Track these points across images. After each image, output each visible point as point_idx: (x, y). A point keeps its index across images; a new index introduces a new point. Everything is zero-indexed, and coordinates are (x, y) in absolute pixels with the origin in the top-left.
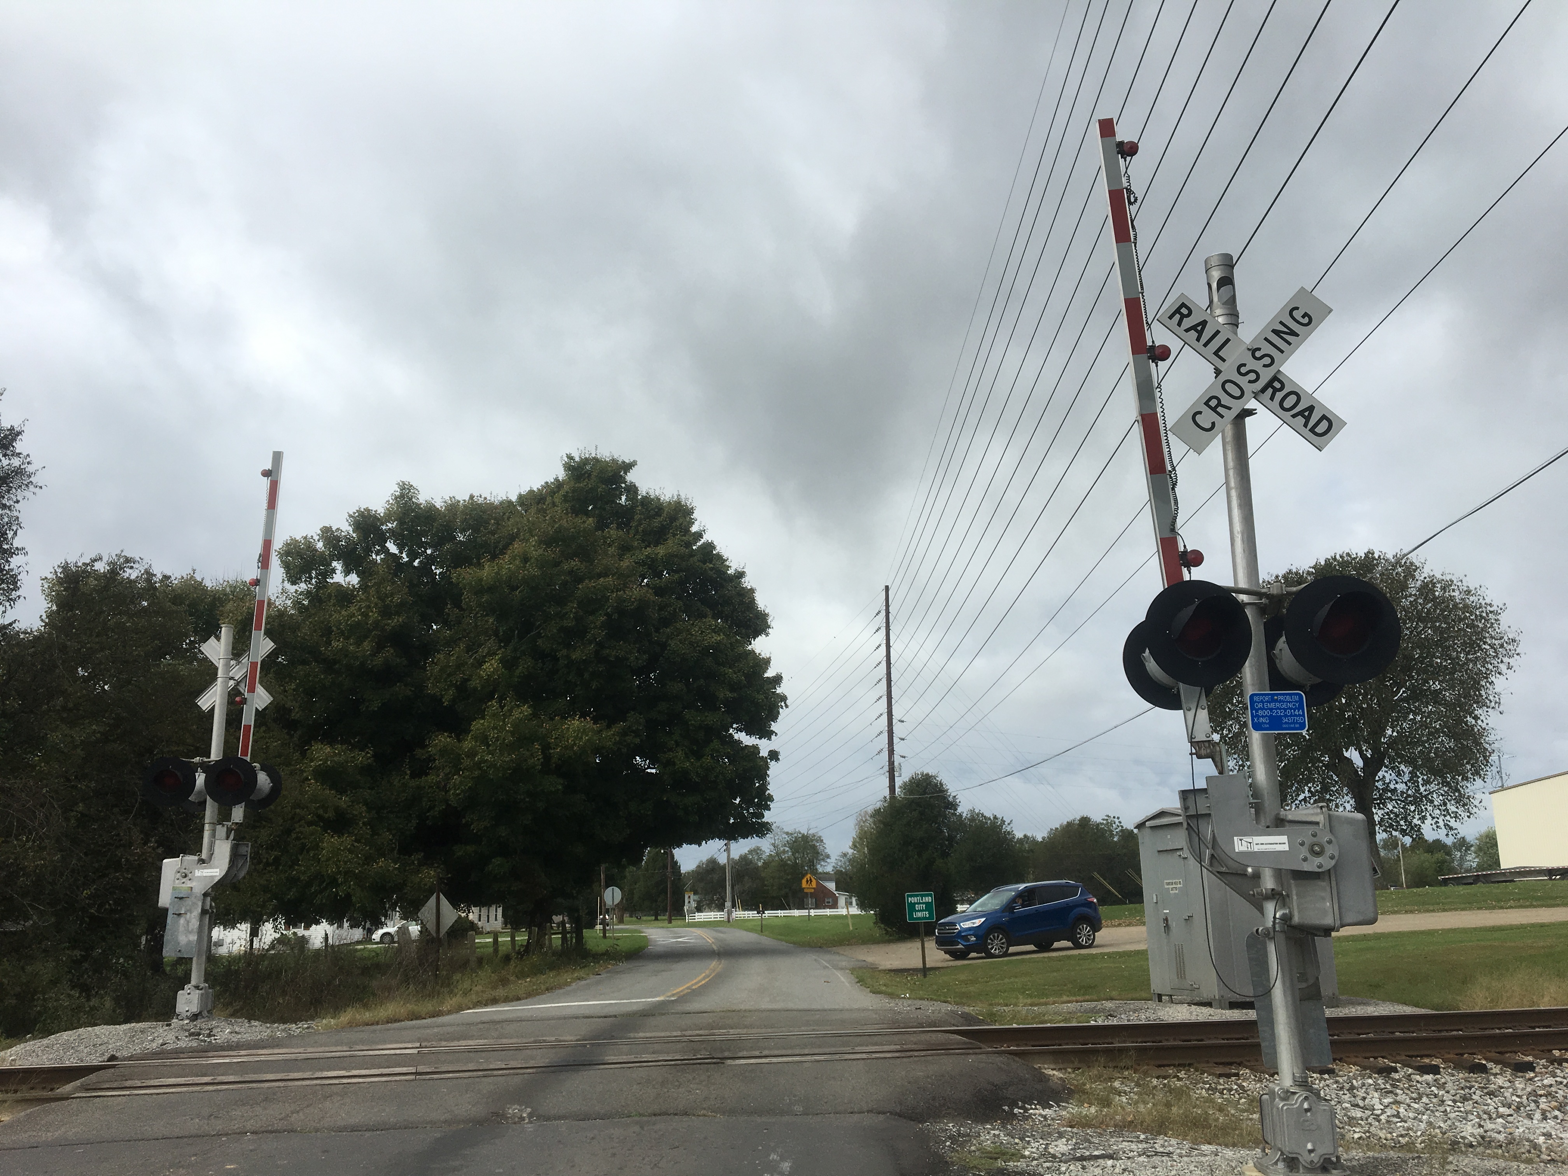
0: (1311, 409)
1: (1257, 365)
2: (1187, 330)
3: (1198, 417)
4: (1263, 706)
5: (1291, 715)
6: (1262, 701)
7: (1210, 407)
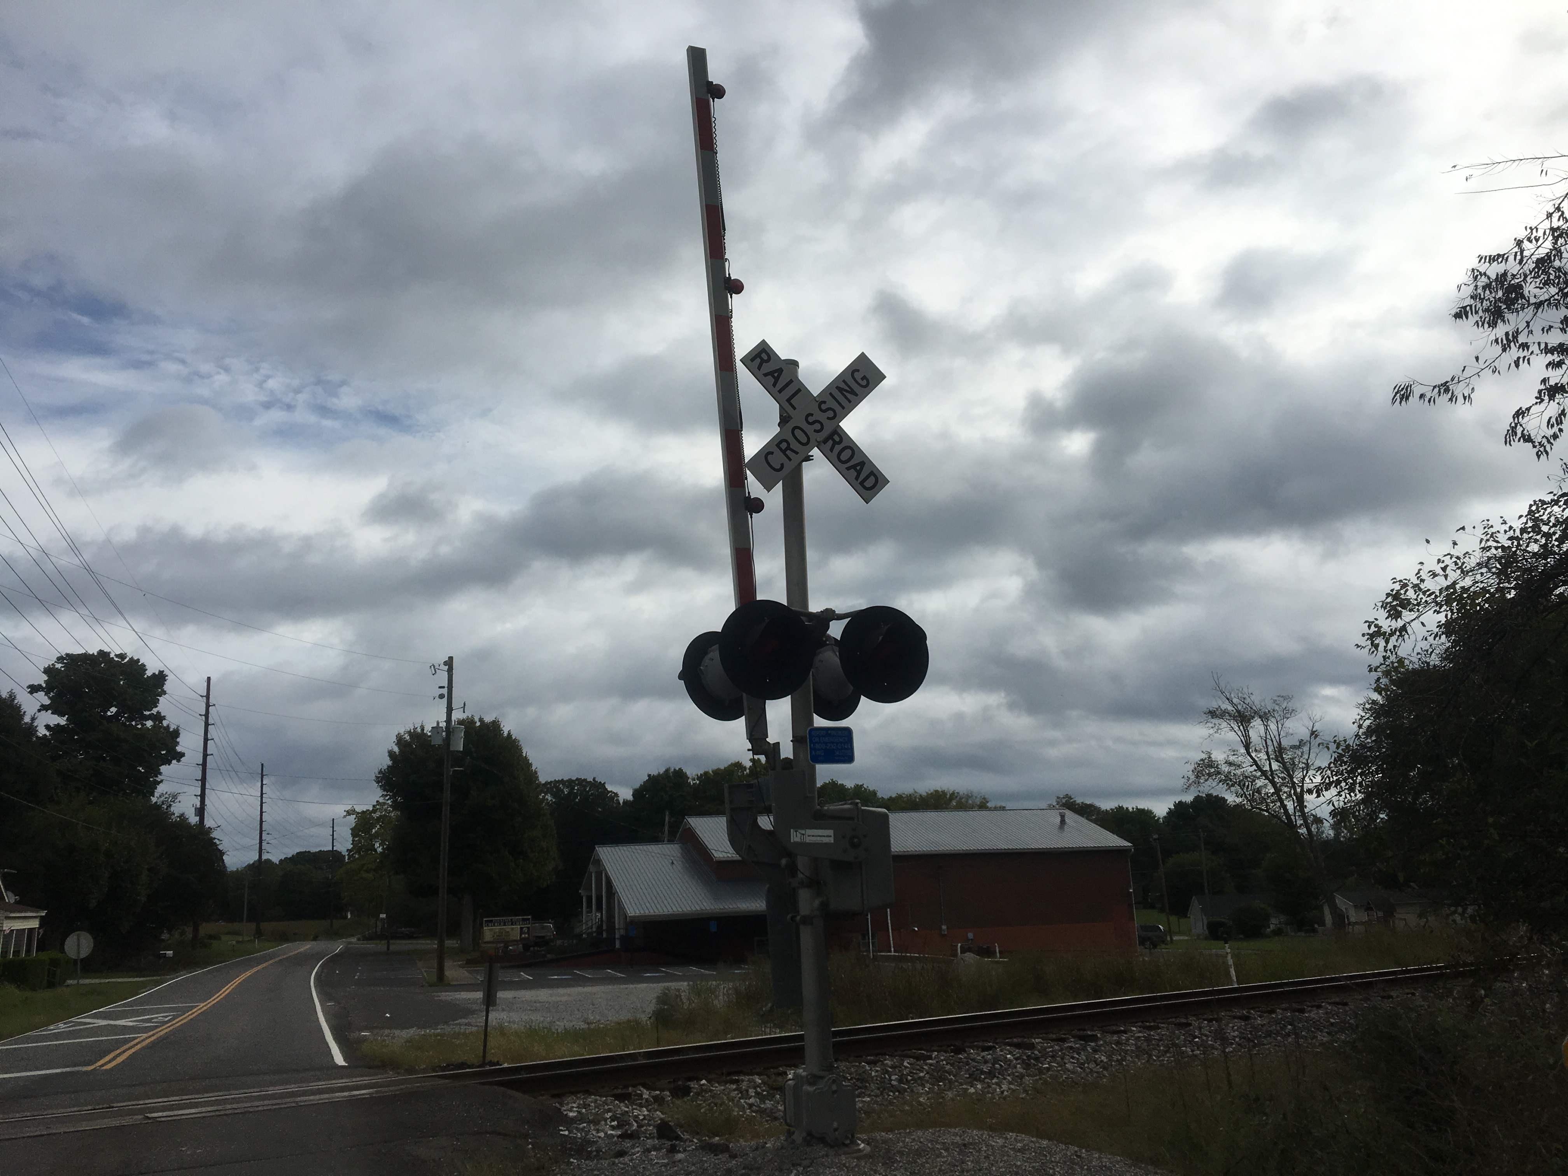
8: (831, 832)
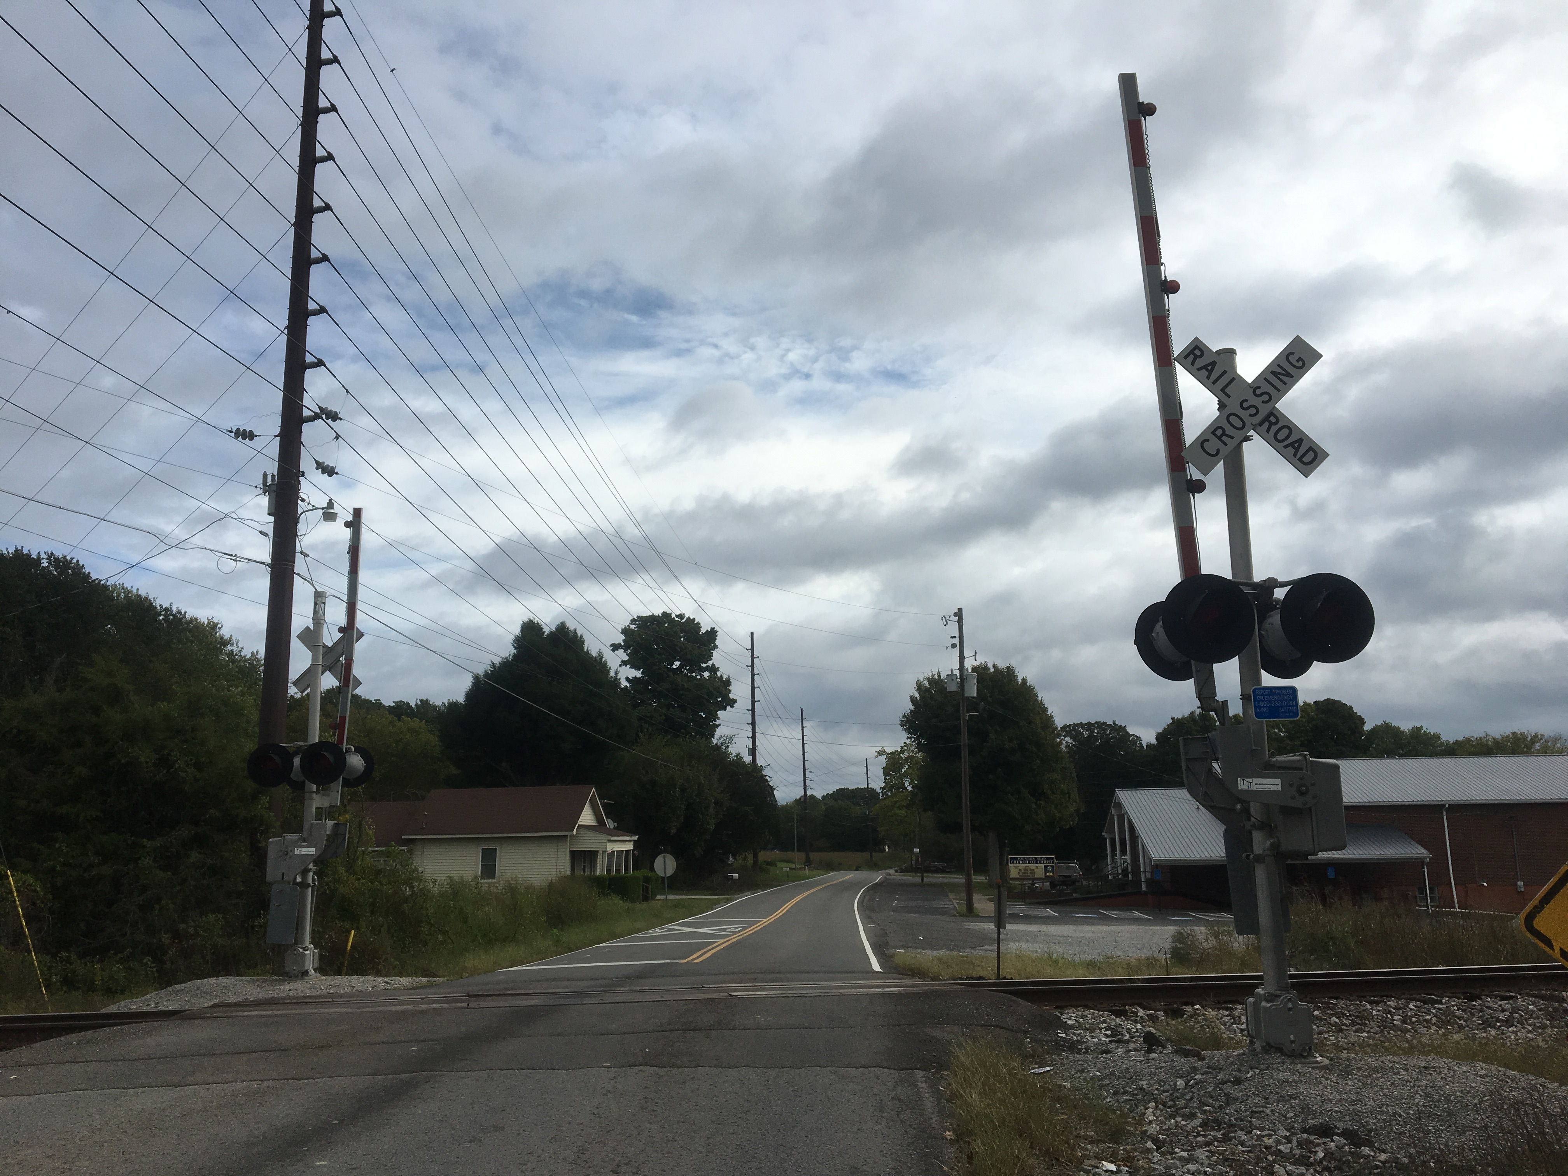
8: (1278, 781)
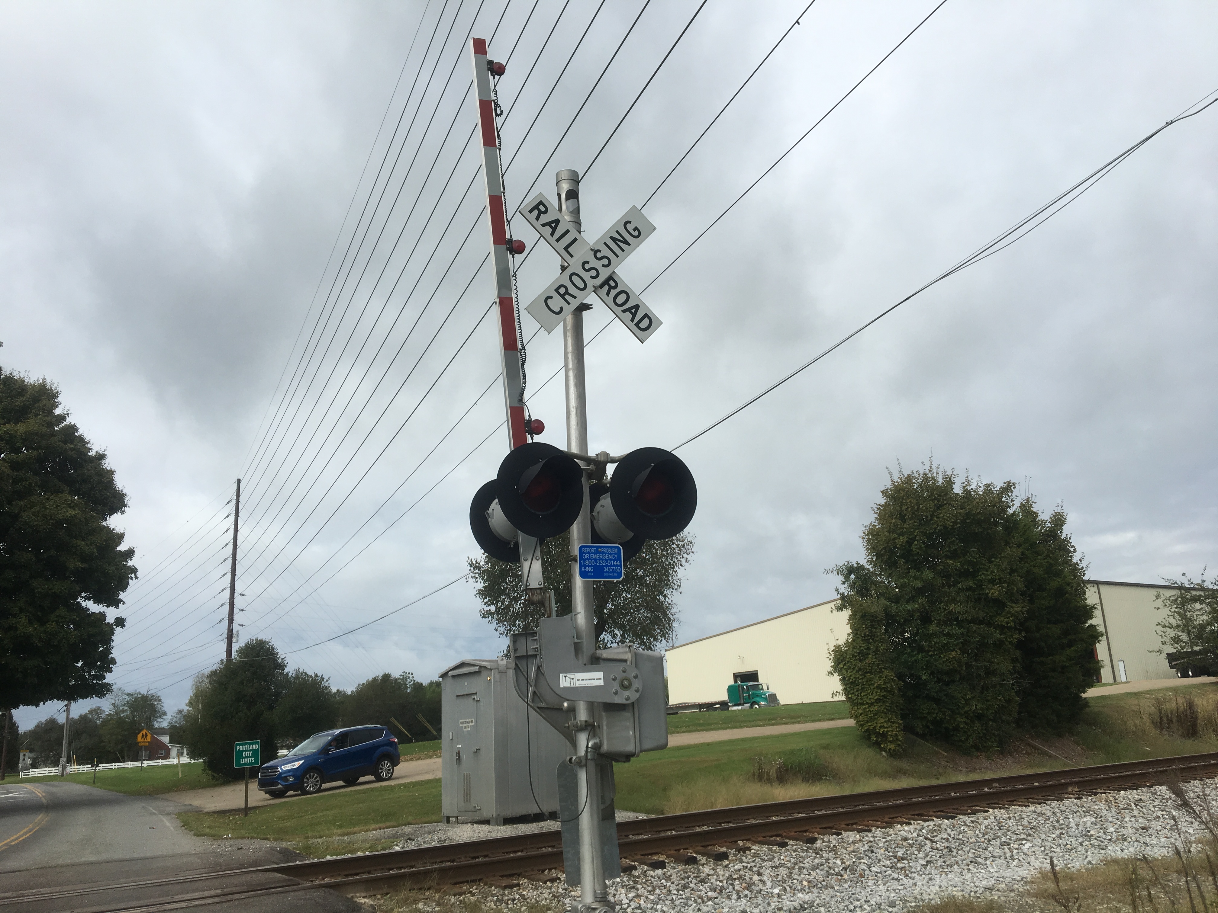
0: (637, 307)
1: (598, 264)
2: (544, 225)
3: (549, 301)
4: (590, 557)
5: (611, 566)
6: (589, 553)
7: (559, 293)
